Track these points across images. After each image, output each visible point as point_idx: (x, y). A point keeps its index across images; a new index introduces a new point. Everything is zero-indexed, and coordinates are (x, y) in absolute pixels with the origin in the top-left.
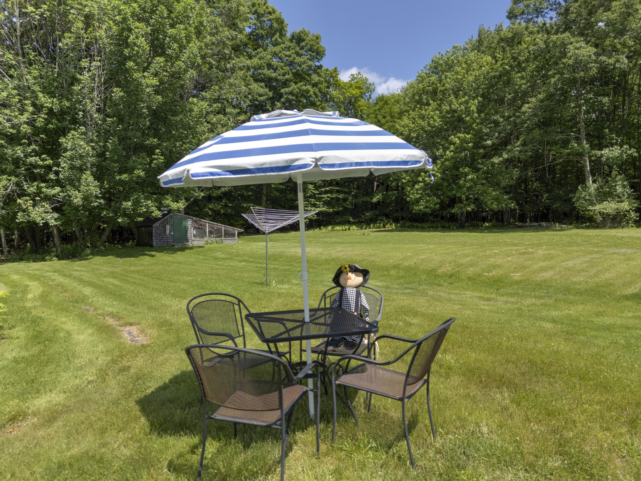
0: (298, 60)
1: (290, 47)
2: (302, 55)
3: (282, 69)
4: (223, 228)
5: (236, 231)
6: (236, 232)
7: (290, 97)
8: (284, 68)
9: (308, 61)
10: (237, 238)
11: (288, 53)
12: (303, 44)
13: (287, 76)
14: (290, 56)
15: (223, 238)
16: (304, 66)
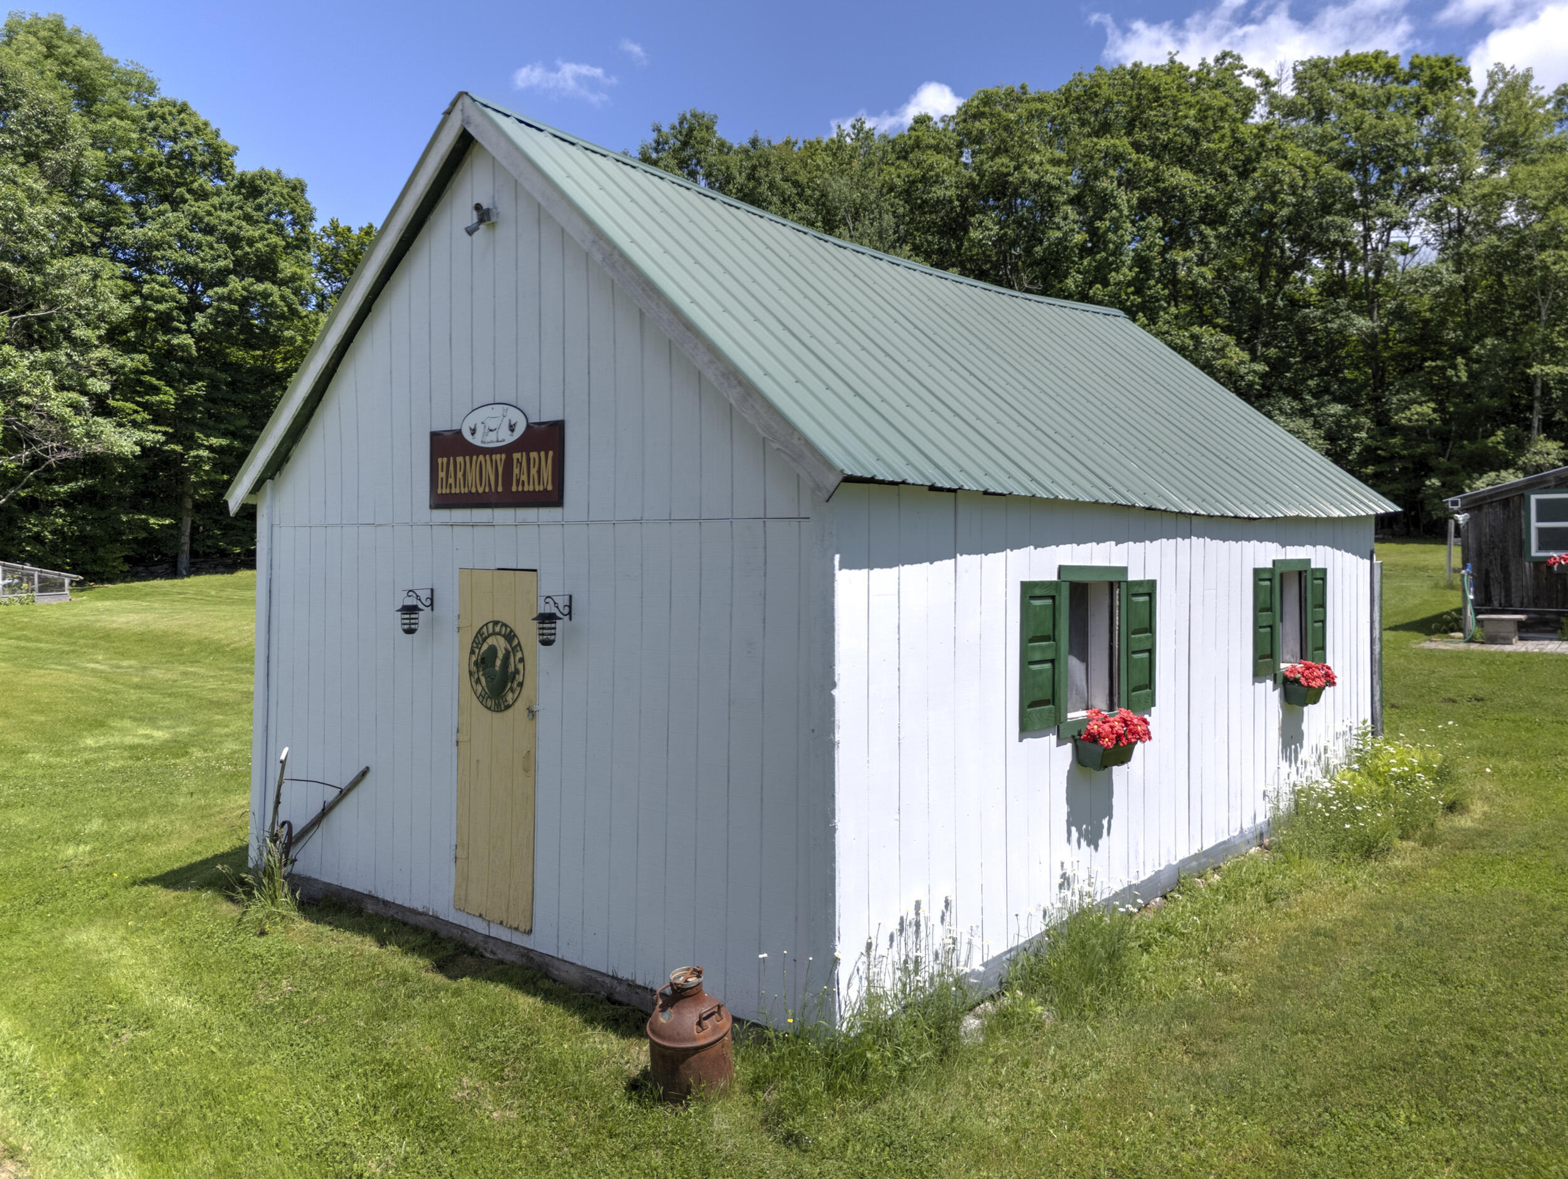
0: (249, 231)
1: (231, 204)
2: (257, 222)
3: (212, 248)
4: (36, 574)
5: (67, 578)
6: (67, 581)
7: (226, 305)
8: (216, 246)
9: (267, 235)
10: (67, 592)
11: (224, 215)
12: (261, 200)
13: (222, 263)
14: (230, 224)
15: (35, 594)
16: (259, 245)
